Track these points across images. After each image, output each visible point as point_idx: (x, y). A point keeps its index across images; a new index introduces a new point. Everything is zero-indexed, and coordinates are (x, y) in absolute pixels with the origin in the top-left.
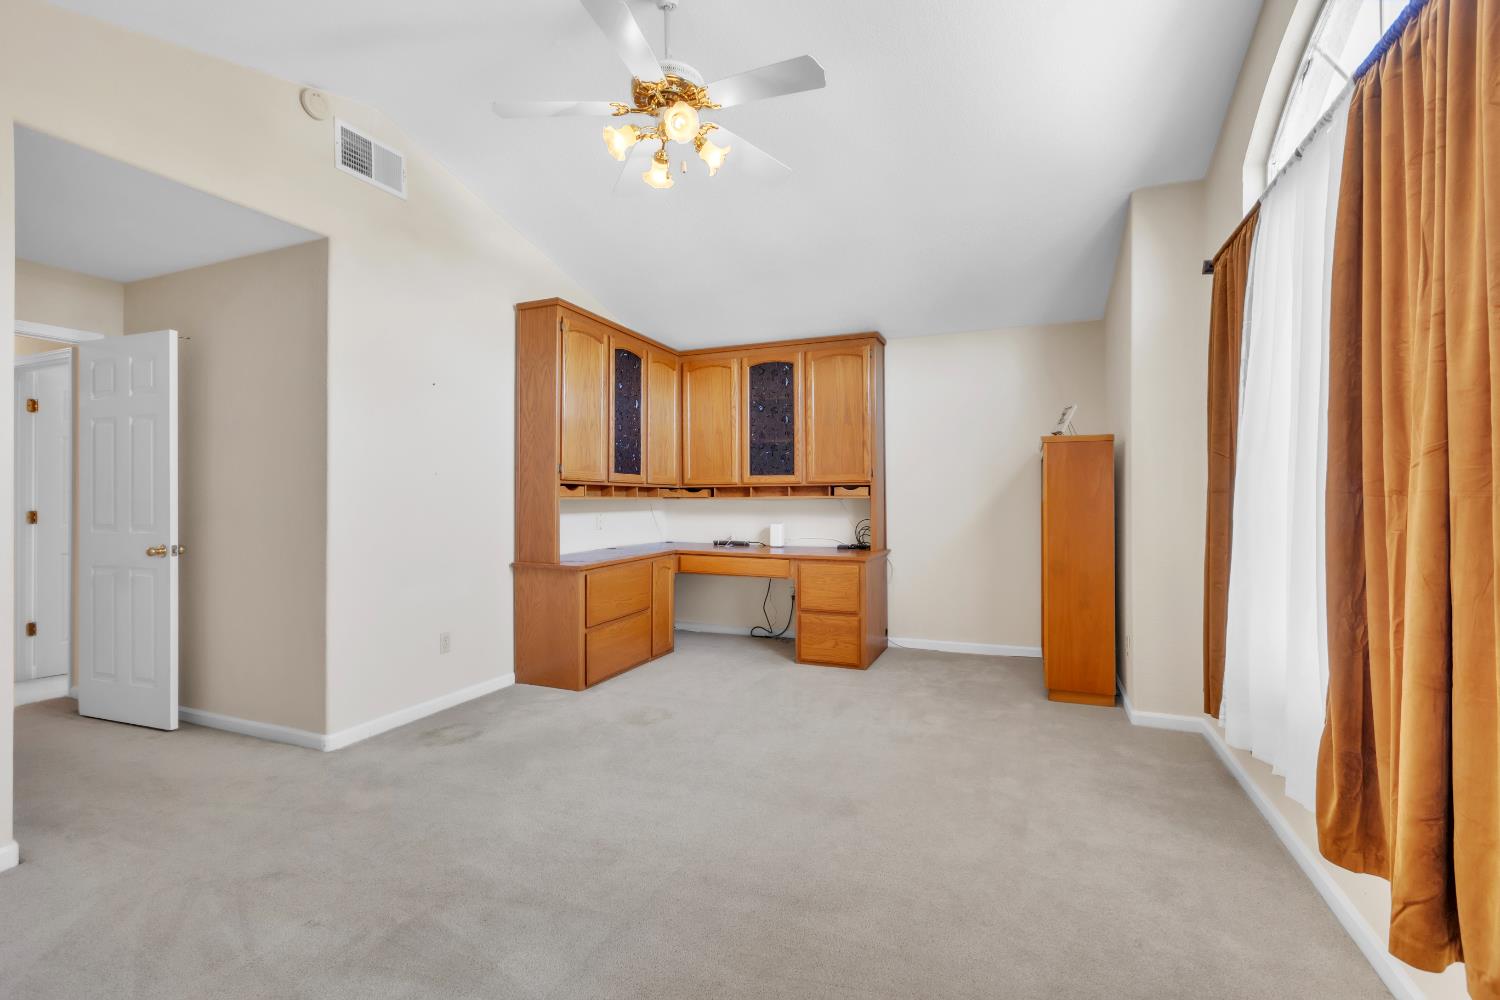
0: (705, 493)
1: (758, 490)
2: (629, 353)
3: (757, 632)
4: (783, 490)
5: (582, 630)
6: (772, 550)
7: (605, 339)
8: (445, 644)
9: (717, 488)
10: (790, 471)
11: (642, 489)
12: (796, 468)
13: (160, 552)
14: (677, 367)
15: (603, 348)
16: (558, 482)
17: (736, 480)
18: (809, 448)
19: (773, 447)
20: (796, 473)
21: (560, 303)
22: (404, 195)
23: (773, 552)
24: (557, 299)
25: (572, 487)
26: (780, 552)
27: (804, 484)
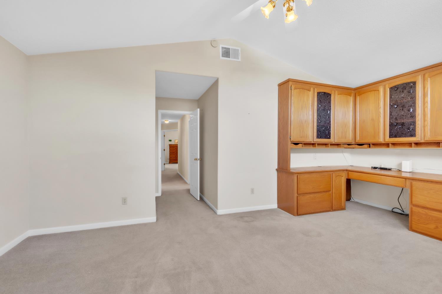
0: (365, 146)
1: (394, 144)
2: (325, 93)
3: (395, 210)
4: (410, 144)
5: (296, 195)
6: (403, 173)
7: (312, 89)
8: (252, 191)
9: (372, 144)
10: (413, 135)
11: (331, 144)
12: (417, 134)
13: (196, 159)
14: (353, 95)
15: (311, 93)
16: (290, 142)
17: (381, 140)
18: (426, 123)
19: (403, 124)
20: (417, 136)
21: (290, 80)
22: (240, 60)
23: (404, 175)
24: (289, 79)
25: (296, 144)
26: (408, 175)
27: (423, 141)
